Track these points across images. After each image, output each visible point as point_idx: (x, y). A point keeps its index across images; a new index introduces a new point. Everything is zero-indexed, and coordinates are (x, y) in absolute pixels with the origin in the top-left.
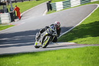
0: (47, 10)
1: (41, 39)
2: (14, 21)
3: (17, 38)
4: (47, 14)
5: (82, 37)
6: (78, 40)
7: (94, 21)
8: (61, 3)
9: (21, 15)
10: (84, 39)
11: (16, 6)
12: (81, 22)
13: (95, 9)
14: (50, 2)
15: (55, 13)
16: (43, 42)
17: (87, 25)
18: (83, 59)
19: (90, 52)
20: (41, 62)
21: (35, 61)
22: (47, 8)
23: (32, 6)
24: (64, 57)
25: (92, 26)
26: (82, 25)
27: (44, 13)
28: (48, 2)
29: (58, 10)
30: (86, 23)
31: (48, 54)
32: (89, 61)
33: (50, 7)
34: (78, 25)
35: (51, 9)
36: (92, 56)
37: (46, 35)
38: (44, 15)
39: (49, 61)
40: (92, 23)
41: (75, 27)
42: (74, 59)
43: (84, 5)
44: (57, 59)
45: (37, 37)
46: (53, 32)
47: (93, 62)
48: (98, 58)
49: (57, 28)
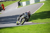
0: (18, 6)
1: (20, 20)
2: (1, 11)
3: (3, 20)
4: (18, 8)
5: (36, 19)
6: (34, 21)
8: (25, 2)
9: (5, 8)
10: (36, 20)
11: (2, 4)
12: (35, 12)
14: (19, 2)
16: (21, 22)
17: (38, 13)
18: (36, 30)
19: (39, 27)
20: (15, 32)
21: (12, 31)
22: (18, 5)
23: (10, 4)
24: (26, 29)
25: (41, 14)
26: (36, 13)
29: (23, 6)
30: (37, 12)
31: (19, 28)
32: (39, 31)
34: (34, 13)
35: (20, 5)
36: (41, 29)
38: (16, 8)
39: (19, 31)
40: (40, 12)
41: (32, 14)
42: (31, 30)
44: (23, 30)
45: (18, 19)
46: (27, 16)
47: (41, 32)
48: (44, 30)
49: (29, 14)
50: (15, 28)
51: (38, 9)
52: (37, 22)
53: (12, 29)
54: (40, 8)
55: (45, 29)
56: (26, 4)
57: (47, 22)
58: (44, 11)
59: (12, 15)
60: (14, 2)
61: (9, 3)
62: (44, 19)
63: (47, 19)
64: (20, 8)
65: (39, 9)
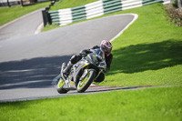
0: (43, 24)
4: (42, 30)
7: (128, 45)
8: (68, 11)
13: (130, 24)
14: (48, 9)
15: (57, 29)
18: (108, 113)
19: (120, 101)
21: (19, 118)
22: (42, 19)
25: (125, 53)
27: (36, 28)
28: (44, 9)
29: (63, 24)
32: (119, 118)
33: (48, 19)
35: (50, 23)
36: (124, 107)
37: (85, 68)
38: (36, 33)
39: (46, 117)
40: (124, 48)
42: (92, 114)
43: (110, 16)
44: (61, 114)
48: (136, 112)
50: (31, 106)
51: (116, 37)
52: (113, 83)
53: (21, 108)
54: (121, 32)
55: (139, 108)
56: (71, 17)
57: (149, 83)
58: (138, 45)
59: (19, 59)
60: (27, 8)
61: (8, 14)
62: (137, 71)
63: (149, 71)
65: (119, 35)
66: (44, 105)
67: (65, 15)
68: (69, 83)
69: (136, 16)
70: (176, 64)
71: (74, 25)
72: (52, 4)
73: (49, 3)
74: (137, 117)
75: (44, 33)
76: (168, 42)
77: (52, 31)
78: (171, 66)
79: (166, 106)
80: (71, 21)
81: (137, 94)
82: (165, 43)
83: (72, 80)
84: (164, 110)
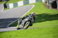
0: (4, 8)
4: (4, 10)
19: (29, 32)
24: (14, 35)
28: (4, 3)
29: (10, 8)
32: (28, 37)
36: (30, 34)
38: (2, 11)
41: (20, 18)
42: (20, 37)
49: (34, 16)
51: (28, 12)
54: (29, 11)
55: (35, 35)
56: (13, 6)
57: (38, 27)
63: (38, 23)
64: (6, 10)
66: (4, 34)
67: (11, 5)
68: (21, 26)
69: (34, 6)
70: (46, 21)
71: (14, 8)
72: (7, 2)
73: (6, 1)
74: (34, 37)
75: (4, 11)
76: (44, 14)
77: (7, 10)
78: (45, 21)
79: (43, 34)
80: (13, 7)
81: (34, 30)
82: (43, 14)
83: (22, 25)
84: (42, 35)
